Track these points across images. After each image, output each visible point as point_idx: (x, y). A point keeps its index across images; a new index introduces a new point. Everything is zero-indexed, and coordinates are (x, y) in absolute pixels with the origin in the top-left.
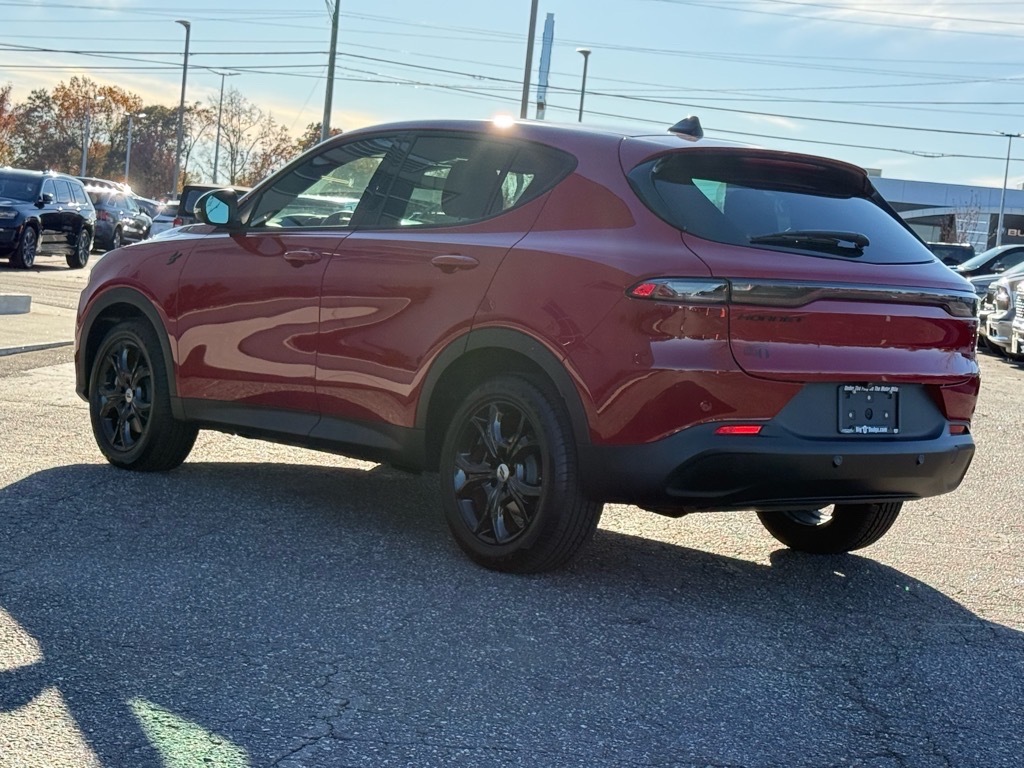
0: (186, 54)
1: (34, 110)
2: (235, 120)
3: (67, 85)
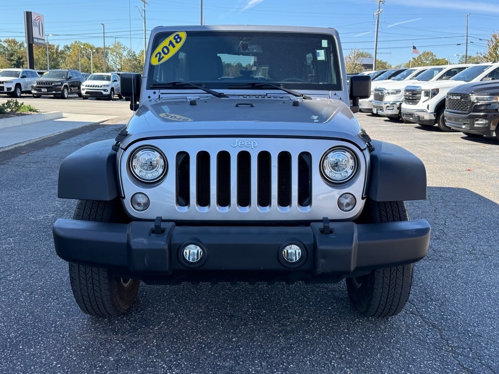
0: (104, 33)
1: (66, 50)
2: (120, 50)
3: (74, 44)
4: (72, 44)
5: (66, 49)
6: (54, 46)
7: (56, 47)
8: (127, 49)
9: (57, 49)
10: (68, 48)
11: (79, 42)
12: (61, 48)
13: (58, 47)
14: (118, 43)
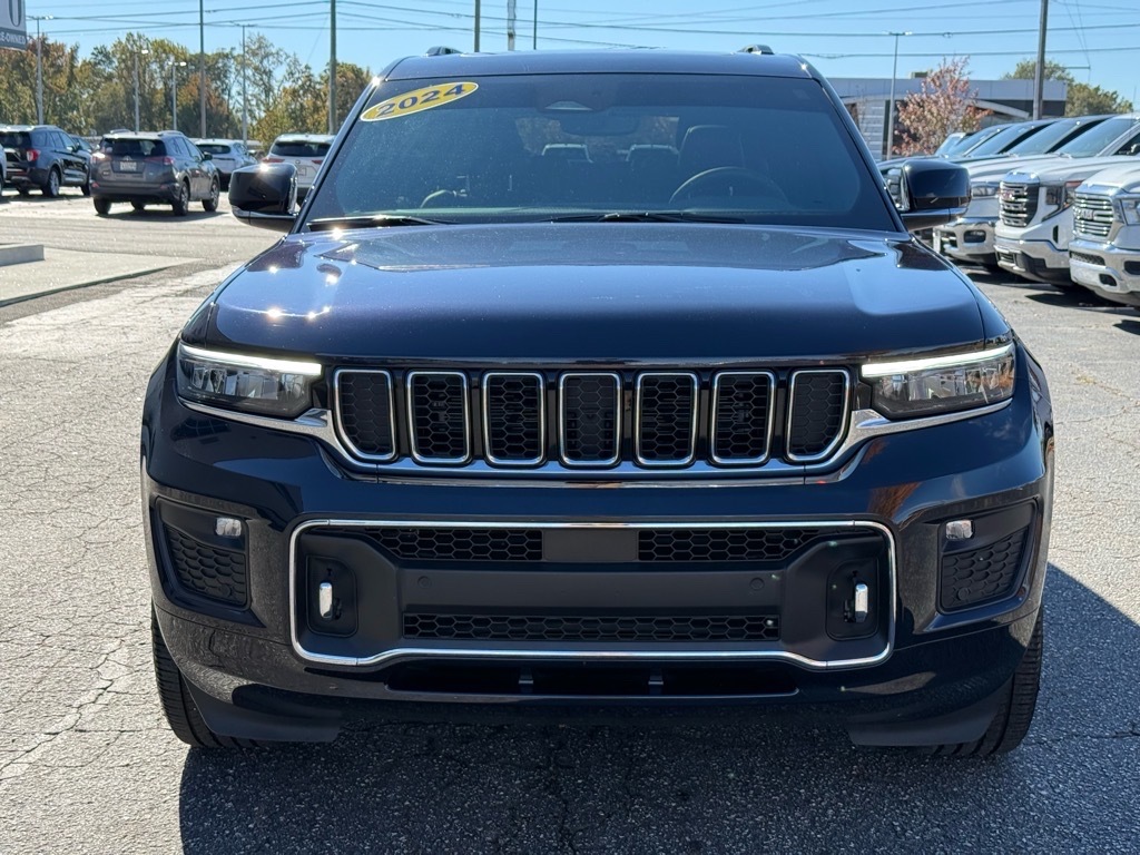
4: (120, 43)
5: (100, 57)
6: (60, 48)
7: (68, 50)
8: (288, 57)
9: (73, 58)
10: (106, 55)
11: (140, 37)
12: (84, 55)
13: (74, 51)
14: (261, 39)
